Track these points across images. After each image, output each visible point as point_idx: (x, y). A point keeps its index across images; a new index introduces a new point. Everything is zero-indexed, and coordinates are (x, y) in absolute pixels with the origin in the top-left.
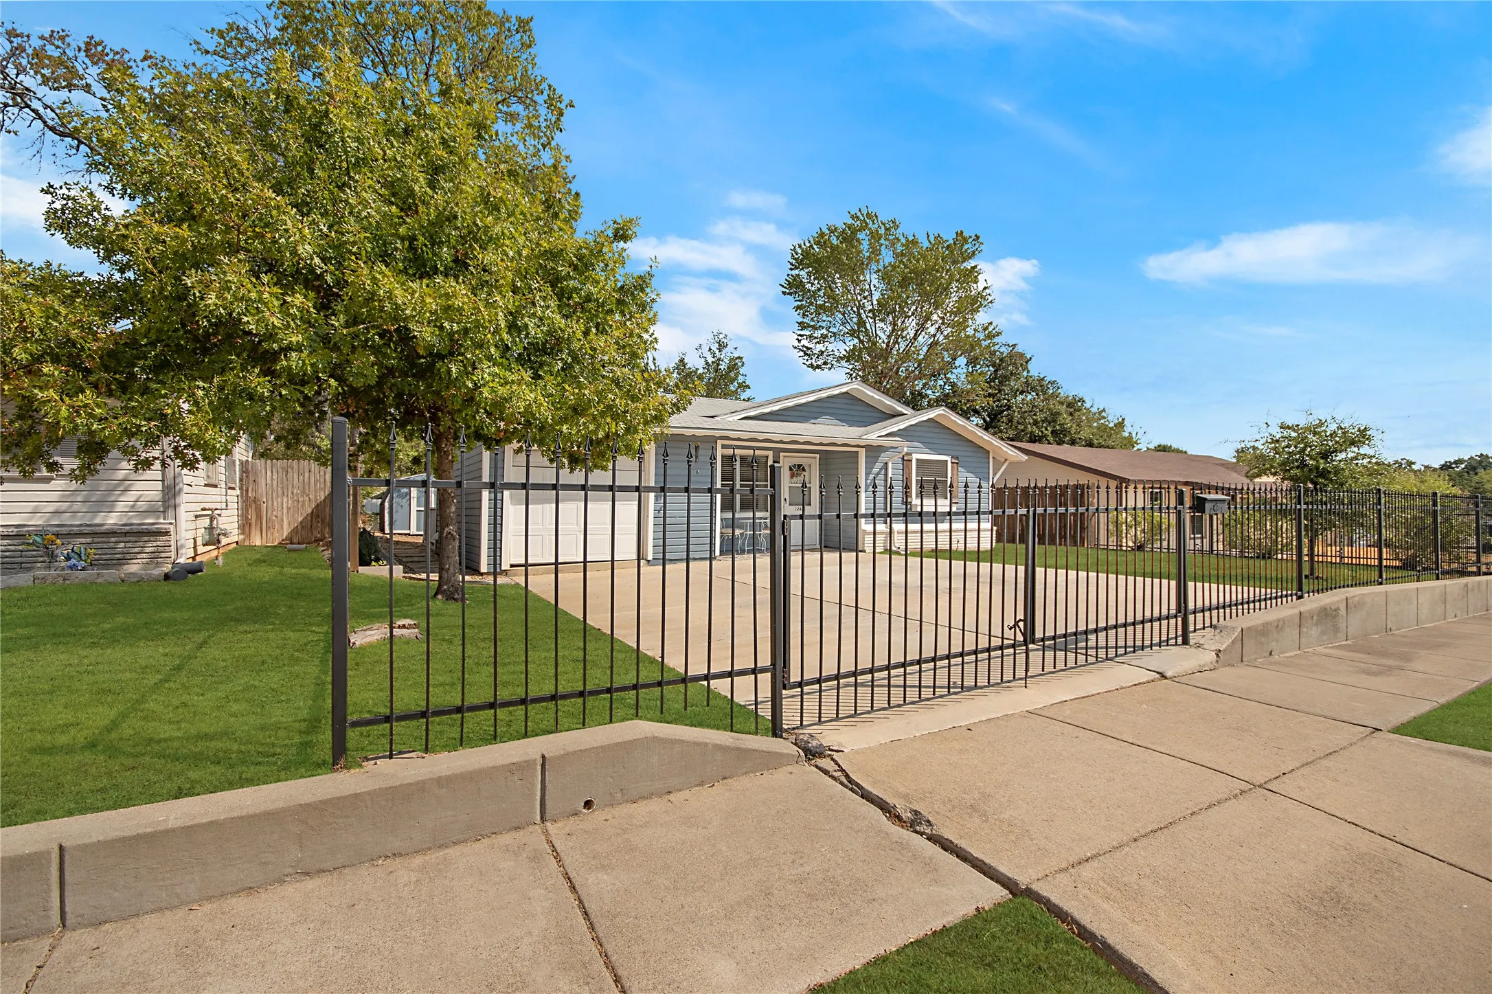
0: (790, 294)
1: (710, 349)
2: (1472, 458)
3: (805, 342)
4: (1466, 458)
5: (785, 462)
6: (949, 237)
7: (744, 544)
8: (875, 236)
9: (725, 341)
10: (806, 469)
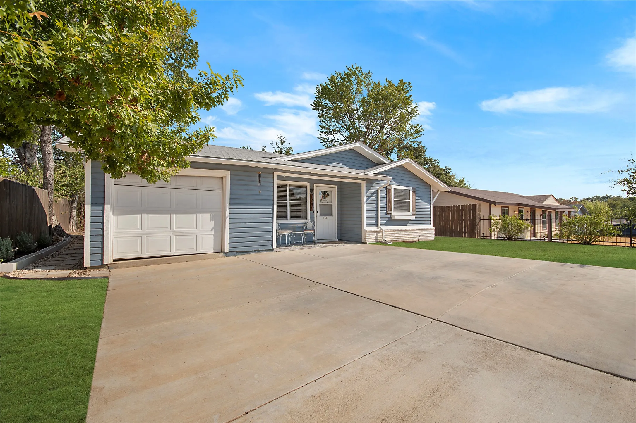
0: (316, 109)
1: (277, 144)
2: (593, 197)
3: (323, 136)
4: (591, 197)
5: (318, 189)
6: (396, 83)
7: (292, 239)
8: (359, 80)
9: (284, 140)
10: (329, 194)
